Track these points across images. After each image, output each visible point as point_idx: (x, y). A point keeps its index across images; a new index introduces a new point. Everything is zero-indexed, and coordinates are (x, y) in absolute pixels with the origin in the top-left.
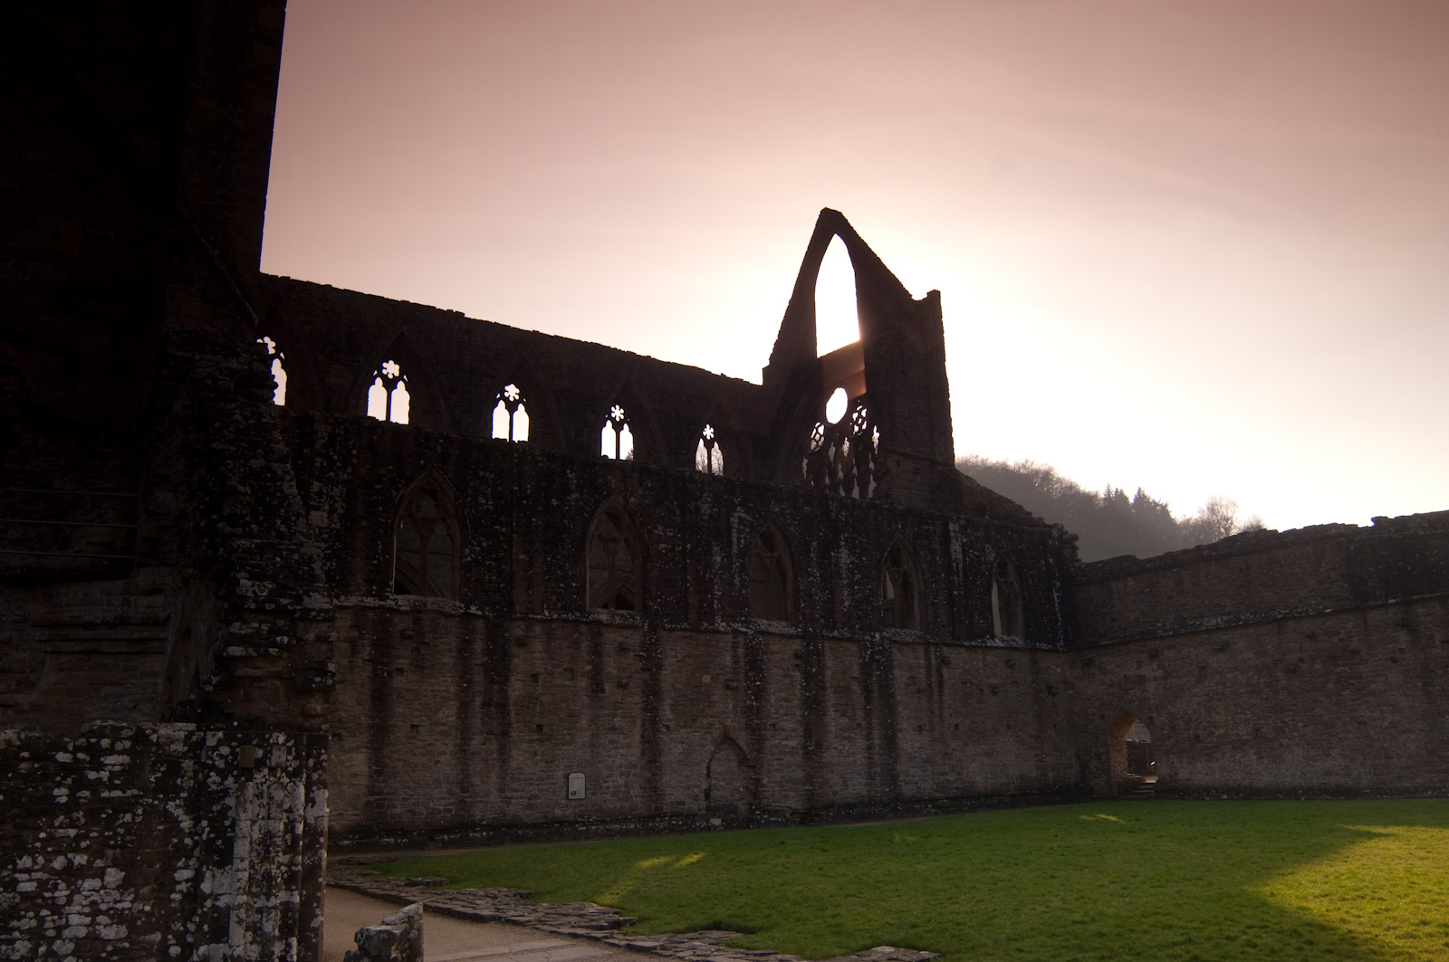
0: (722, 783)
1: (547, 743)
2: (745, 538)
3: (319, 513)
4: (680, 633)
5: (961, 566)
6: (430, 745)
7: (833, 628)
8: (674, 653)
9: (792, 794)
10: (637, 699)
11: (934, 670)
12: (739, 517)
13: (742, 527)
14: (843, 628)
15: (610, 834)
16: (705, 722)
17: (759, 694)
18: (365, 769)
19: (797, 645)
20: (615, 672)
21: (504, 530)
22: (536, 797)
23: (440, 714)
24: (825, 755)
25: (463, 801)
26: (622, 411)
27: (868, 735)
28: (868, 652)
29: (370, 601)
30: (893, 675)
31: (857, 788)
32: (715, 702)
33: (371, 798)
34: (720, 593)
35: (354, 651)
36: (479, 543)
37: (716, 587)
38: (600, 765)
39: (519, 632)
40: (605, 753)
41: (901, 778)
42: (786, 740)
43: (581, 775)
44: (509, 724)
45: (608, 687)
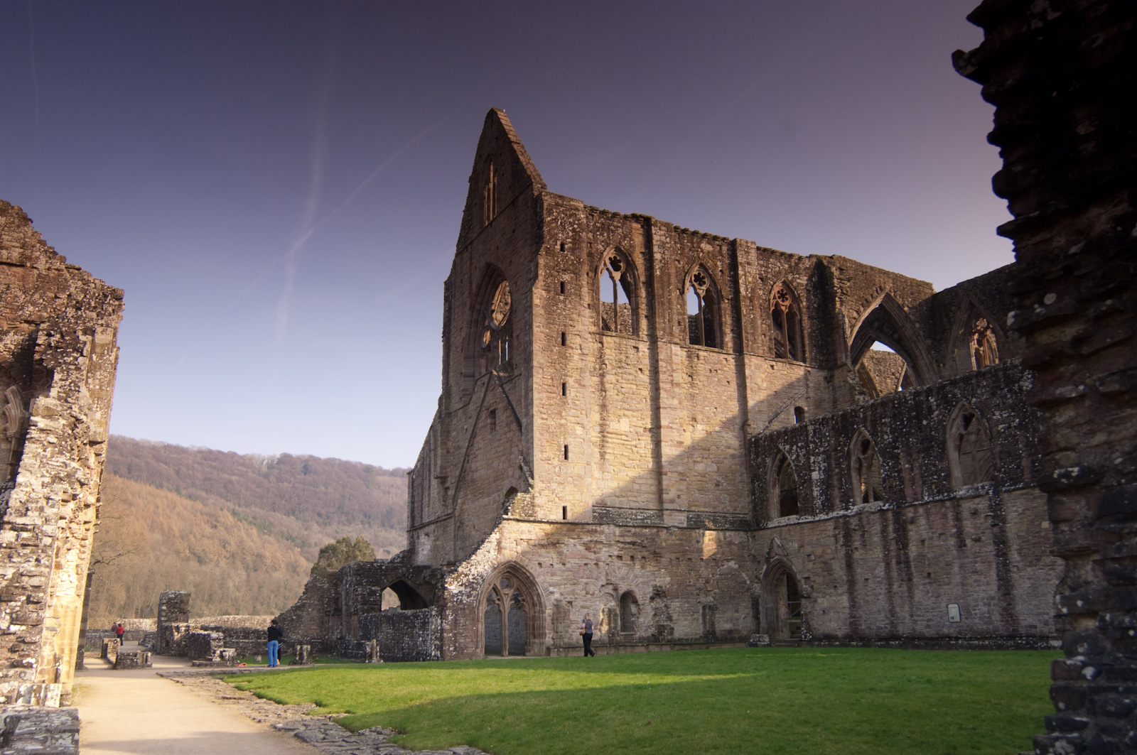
1: (934, 585)
4: (1018, 492)
6: (874, 589)
10: (991, 548)
20: (972, 531)
22: (929, 620)
23: (877, 572)
25: (892, 623)
33: (852, 620)
38: (969, 598)
39: (910, 515)
40: (971, 589)
43: (956, 606)
44: (911, 574)
45: (968, 542)
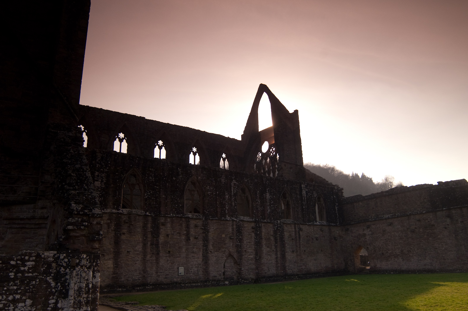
0: (229, 270)
1: (172, 257)
2: (236, 190)
3: (98, 182)
4: (215, 221)
5: (305, 198)
6: (133, 258)
7: (264, 219)
8: (213, 227)
9: (251, 273)
10: (201, 242)
11: (297, 233)
12: (234, 183)
13: (235, 186)
14: (268, 219)
15: (192, 287)
16: (223, 250)
17: (241, 240)
18: (112, 266)
19: (253, 225)
20: (194, 234)
21: (158, 187)
22: (168, 275)
23: (137, 248)
24: (262, 260)
25: (144, 276)
26: (196, 149)
27: (276, 254)
28: (276, 227)
29: (114, 211)
30: (284, 234)
31: (273, 271)
32: (226, 243)
33: (114, 275)
34: (228, 208)
35: (109, 227)
36: (150, 192)
37: (227, 206)
38: (189, 264)
39: (163, 221)
40: (190, 260)
41: (287, 268)
42: (249, 255)
43: (183, 268)
44: (159, 251)
45: (191, 239)
